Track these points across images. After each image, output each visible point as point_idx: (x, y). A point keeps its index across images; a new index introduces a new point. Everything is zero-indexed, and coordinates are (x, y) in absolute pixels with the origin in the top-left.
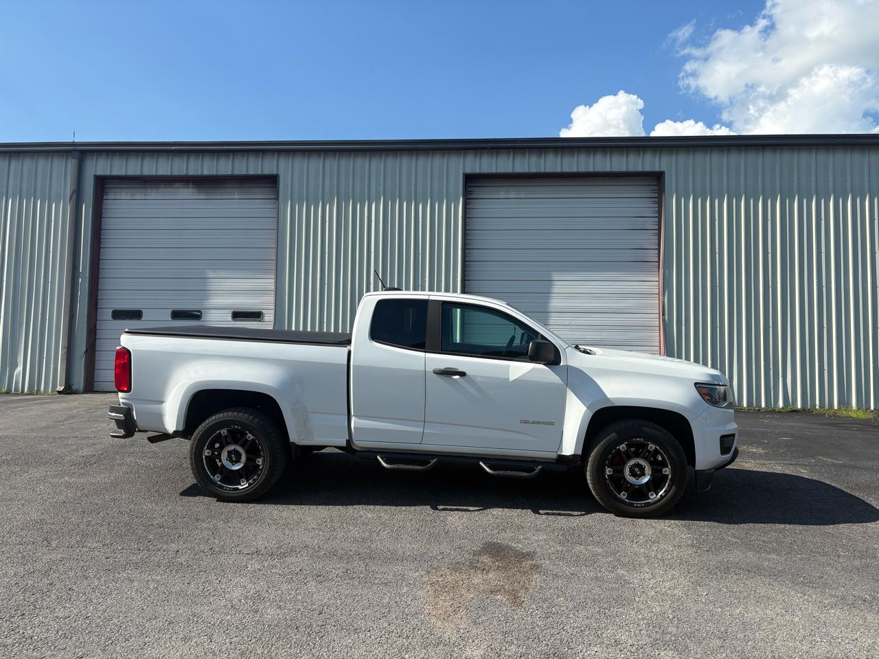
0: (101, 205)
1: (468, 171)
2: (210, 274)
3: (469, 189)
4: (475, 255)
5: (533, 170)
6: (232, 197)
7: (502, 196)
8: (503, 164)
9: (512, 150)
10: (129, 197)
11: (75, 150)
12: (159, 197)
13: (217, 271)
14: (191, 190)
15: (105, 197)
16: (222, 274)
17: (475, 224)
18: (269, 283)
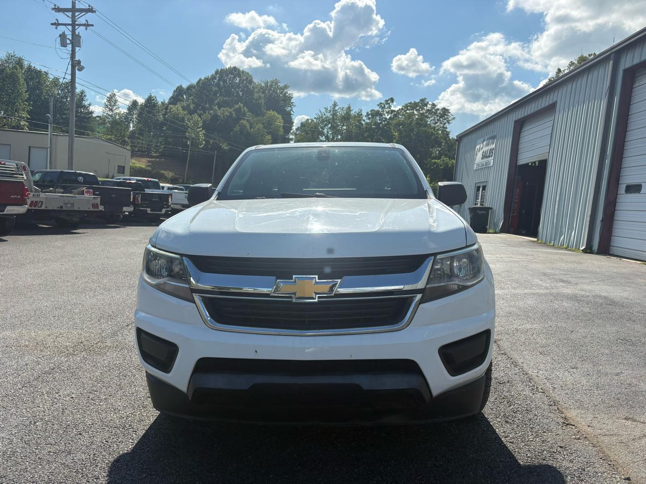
0: (631, 94)
11: (611, 54)
15: (634, 86)
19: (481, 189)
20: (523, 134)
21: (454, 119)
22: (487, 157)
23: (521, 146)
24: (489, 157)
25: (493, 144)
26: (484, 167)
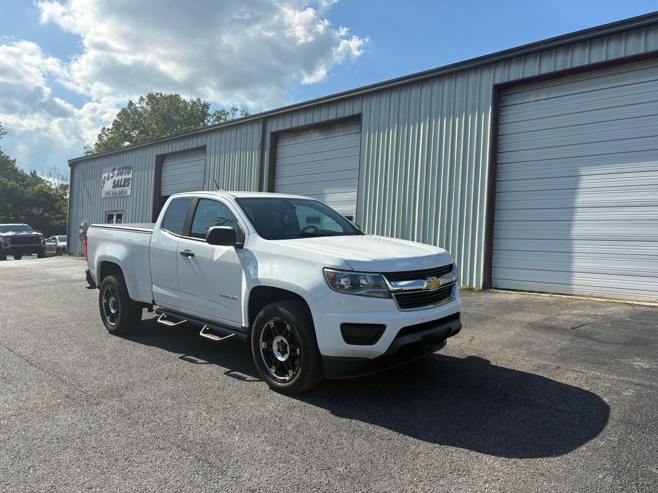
0: (276, 151)
1: (498, 82)
2: (326, 191)
3: (503, 98)
4: (504, 158)
5: (559, 68)
6: (338, 135)
7: (533, 99)
8: (531, 69)
9: (539, 53)
10: (288, 144)
11: (261, 118)
12: (302, 141)
13: (329, 188)
14: (318, 133)
15: (278, 145)
16: (332, 190)
17: (505, 129)
18: (353, 195)
19: (115, 217)
20: (164, 169)
21: (5, 133)
22: (121, 186)
23: (163, 179)
24: (124, 186)
25: (128, 174)
26: (118, 195)
